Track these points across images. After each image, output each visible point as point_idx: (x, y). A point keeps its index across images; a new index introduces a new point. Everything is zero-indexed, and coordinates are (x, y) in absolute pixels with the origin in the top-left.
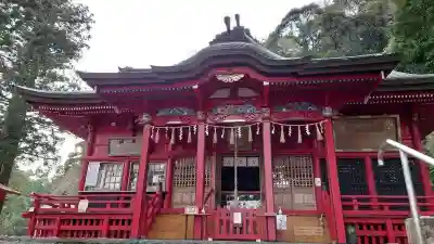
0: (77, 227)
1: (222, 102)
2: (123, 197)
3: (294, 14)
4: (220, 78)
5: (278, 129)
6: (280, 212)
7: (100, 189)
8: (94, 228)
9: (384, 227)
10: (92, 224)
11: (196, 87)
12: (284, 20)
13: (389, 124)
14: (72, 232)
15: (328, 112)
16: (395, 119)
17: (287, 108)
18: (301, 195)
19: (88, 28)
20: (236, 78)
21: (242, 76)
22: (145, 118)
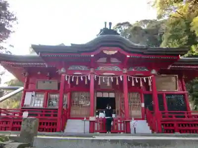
1: (102, 64)
4: (105, 52)
5: (131, 79)
6: (133, 119)
7: (32, 106)
11: (92, 56)
13: (173, 79)
15: (154, 72)
16: (176, 77)
17: (135, 69)
21: (116, 52)
22: (63, 70)
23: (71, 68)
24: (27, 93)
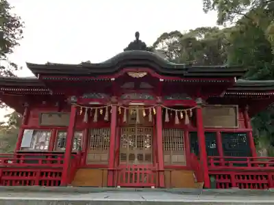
0: (15, 178)
2: (51, 156)
3: (165, 36)
4: (130, 74)
7: (33, 149)
8: (29, 178)
9: (229, 177)
10: (27, 175)
11: (113, 79)
12: (158, 39)
13: (232, 110)
14: (11, 181)
15: (199, 101)
16: (236, 107)
17: (173, 97)
18: (176, 156)
19: (21, 32)
20: (142, 75)
21: (145, 74)
22: (73, 99)
23: (85, 96)
24: (26, 131)
